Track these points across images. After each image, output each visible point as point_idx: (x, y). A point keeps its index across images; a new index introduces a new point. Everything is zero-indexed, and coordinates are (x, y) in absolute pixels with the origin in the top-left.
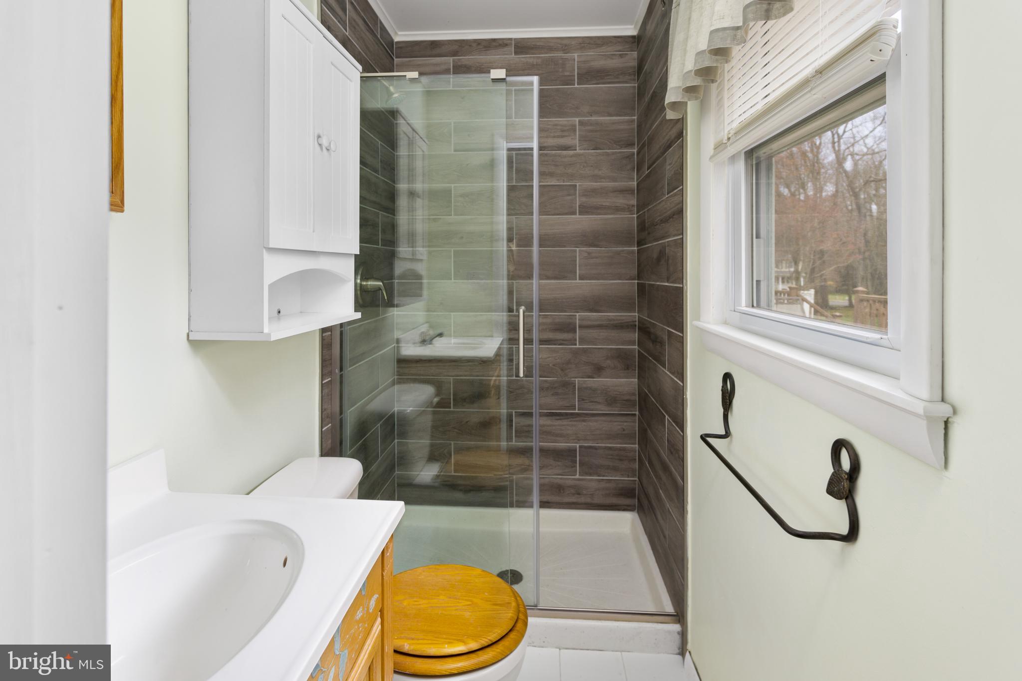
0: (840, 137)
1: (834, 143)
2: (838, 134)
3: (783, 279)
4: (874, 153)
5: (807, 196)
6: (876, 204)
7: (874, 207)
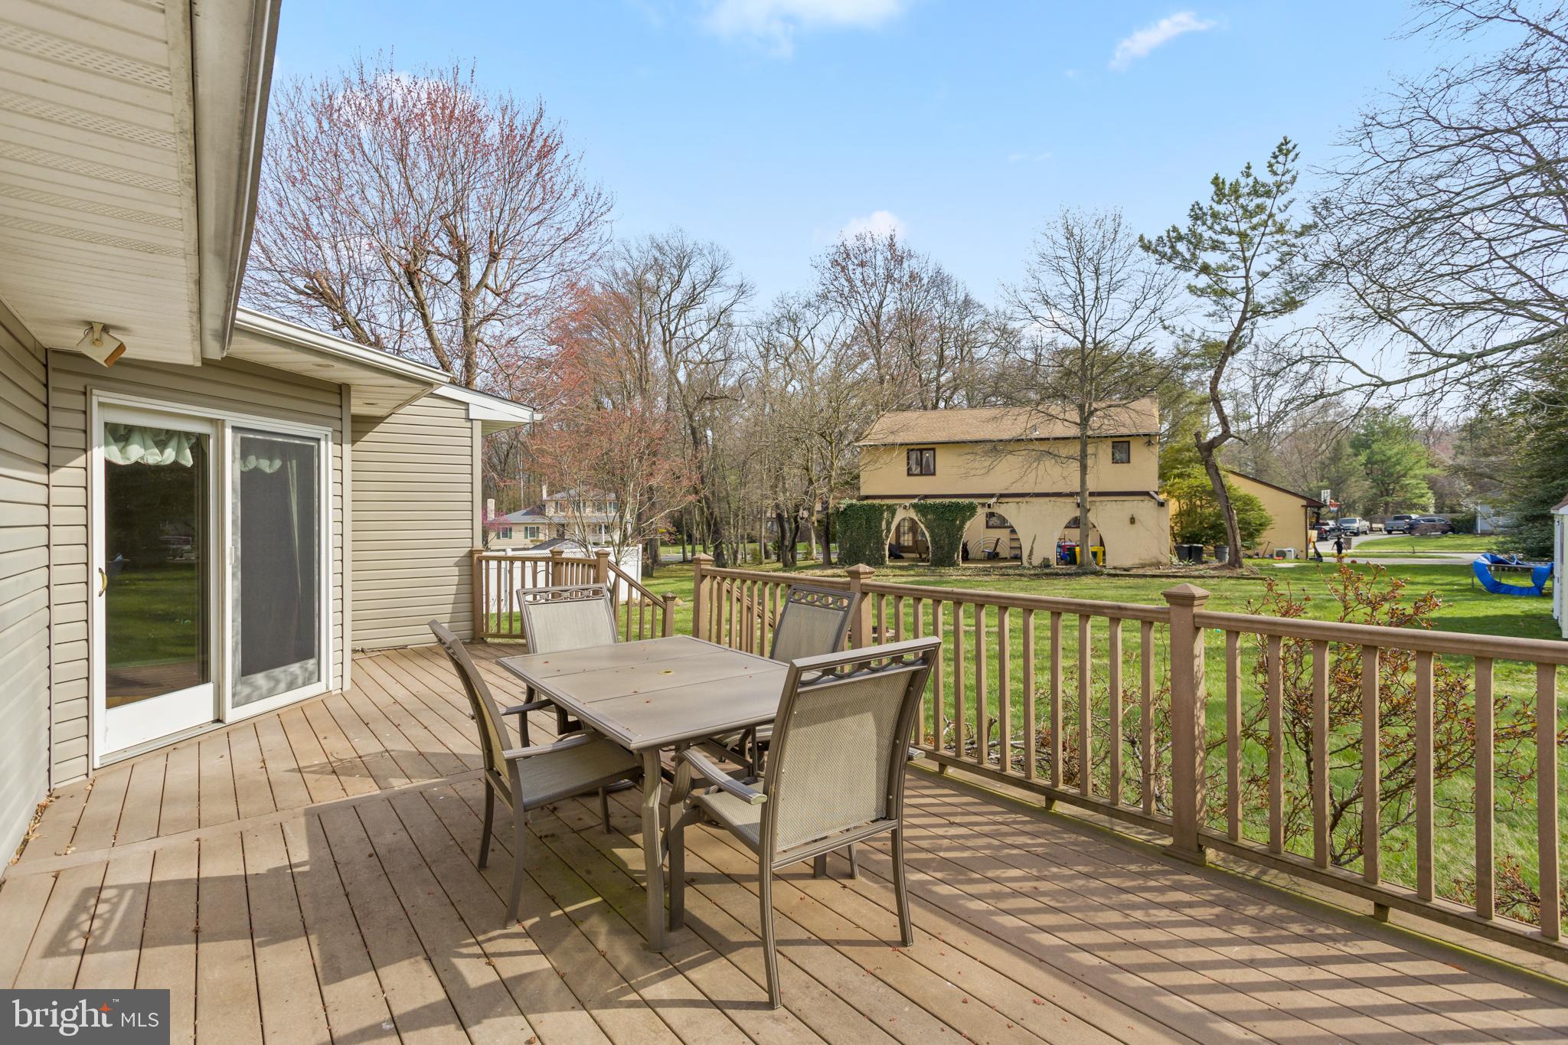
0: (672, 336)
1: (665, 343)
2: (670, 332)
3: (606, 527)
4: (708, 363)
5: (633, 412)
6: (712, 430)
7: (709, 433)
